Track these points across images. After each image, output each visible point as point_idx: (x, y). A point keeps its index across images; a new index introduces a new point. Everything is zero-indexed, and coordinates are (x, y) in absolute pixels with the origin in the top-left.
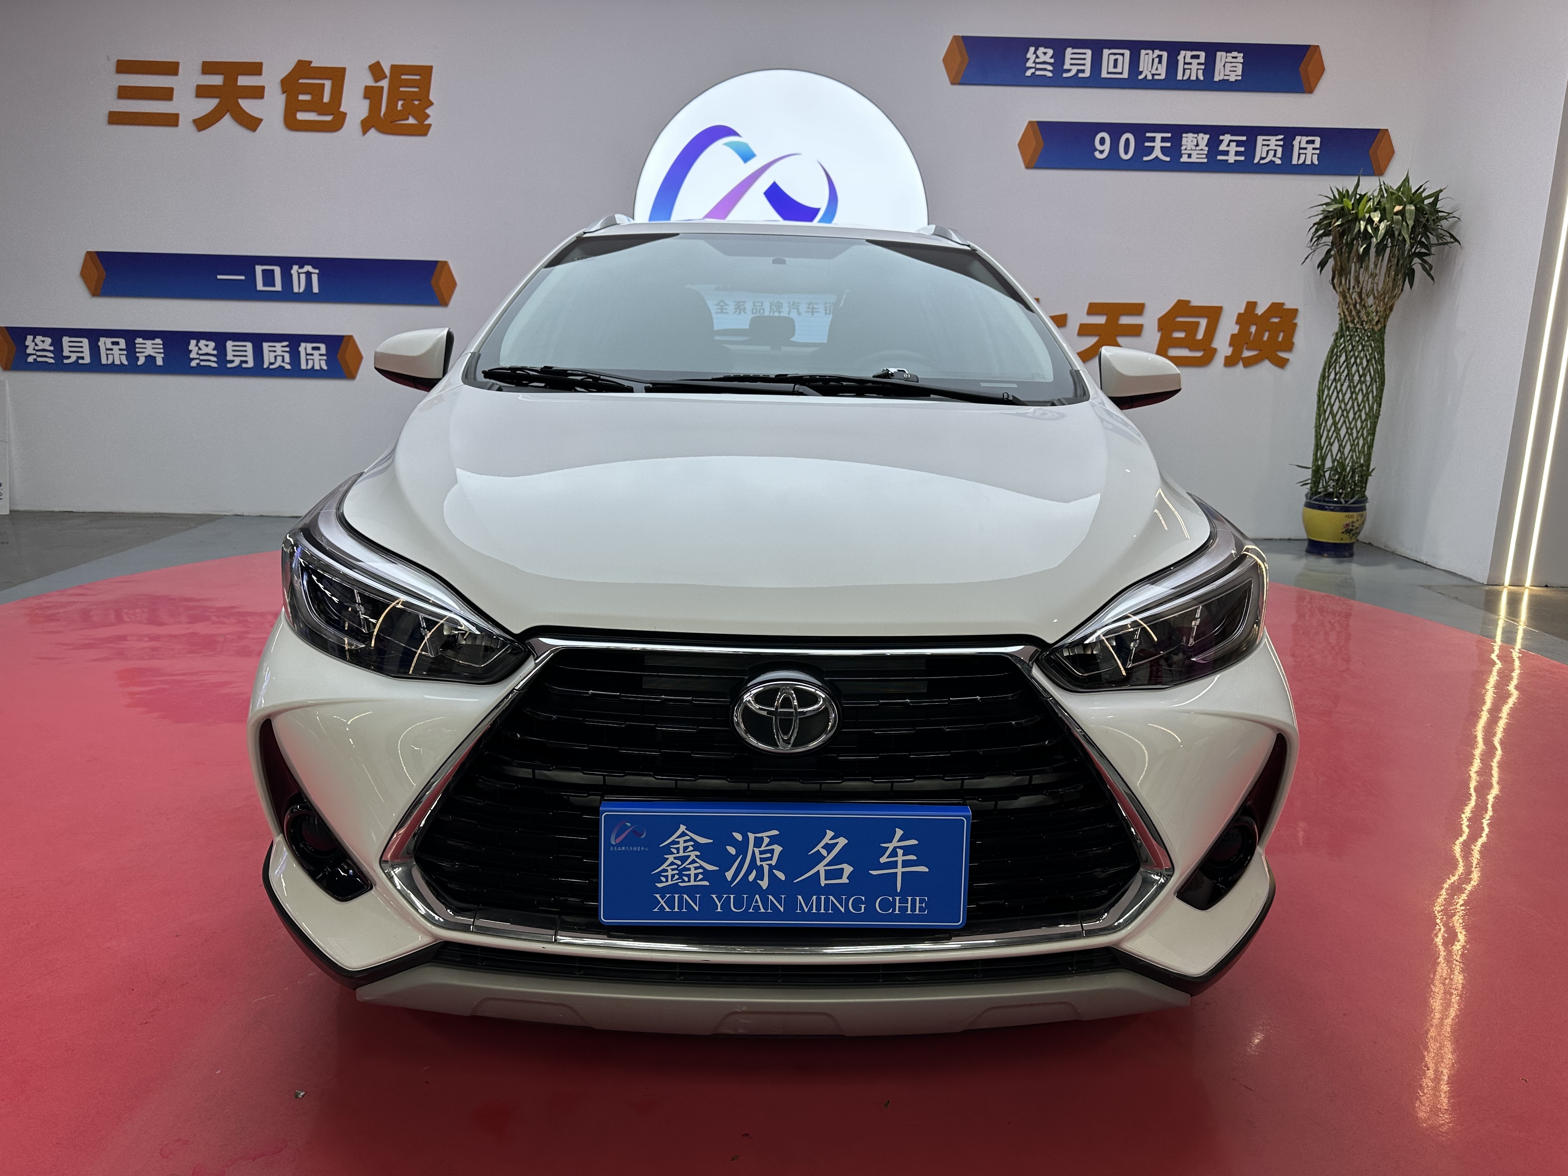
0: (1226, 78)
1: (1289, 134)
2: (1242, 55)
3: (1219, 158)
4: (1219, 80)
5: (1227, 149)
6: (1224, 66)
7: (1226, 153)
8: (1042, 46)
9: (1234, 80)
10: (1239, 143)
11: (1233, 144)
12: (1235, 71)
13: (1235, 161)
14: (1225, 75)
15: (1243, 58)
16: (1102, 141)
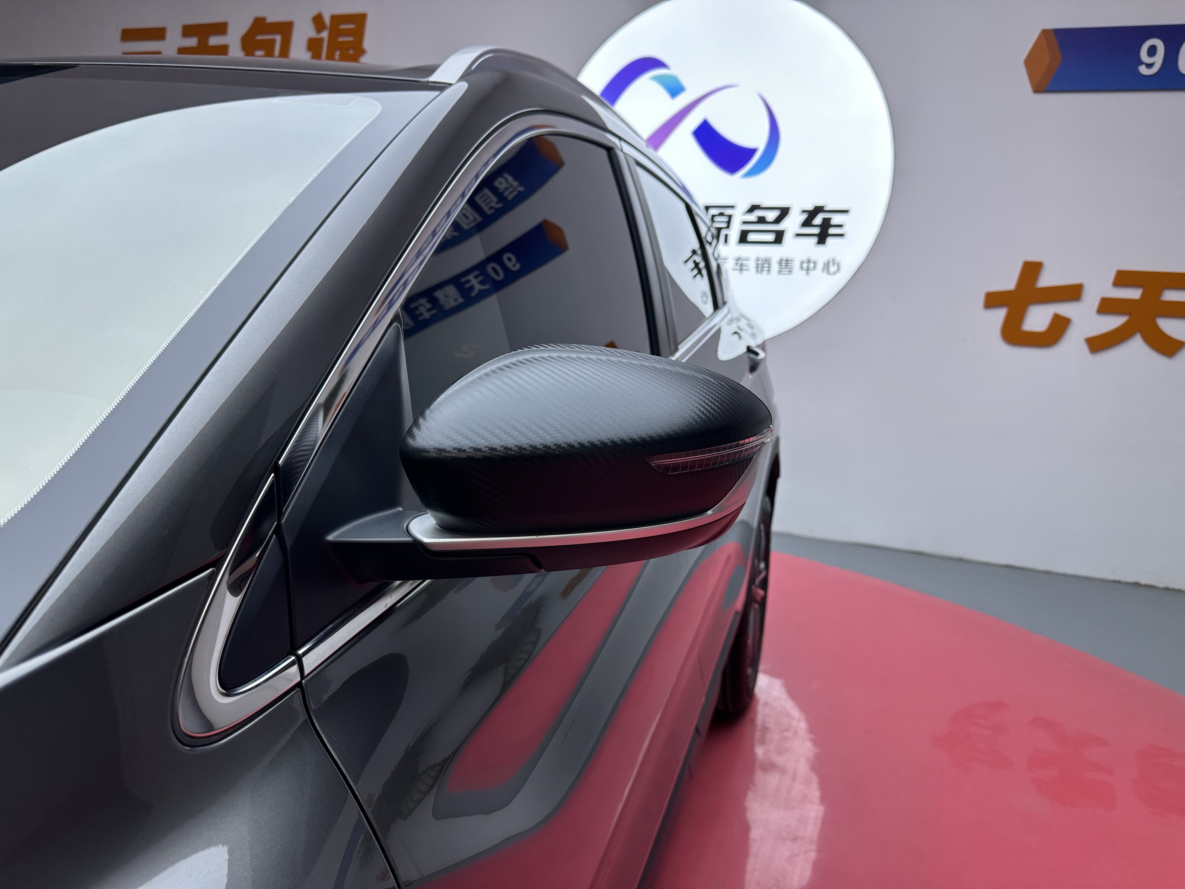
16: (1152, 51)
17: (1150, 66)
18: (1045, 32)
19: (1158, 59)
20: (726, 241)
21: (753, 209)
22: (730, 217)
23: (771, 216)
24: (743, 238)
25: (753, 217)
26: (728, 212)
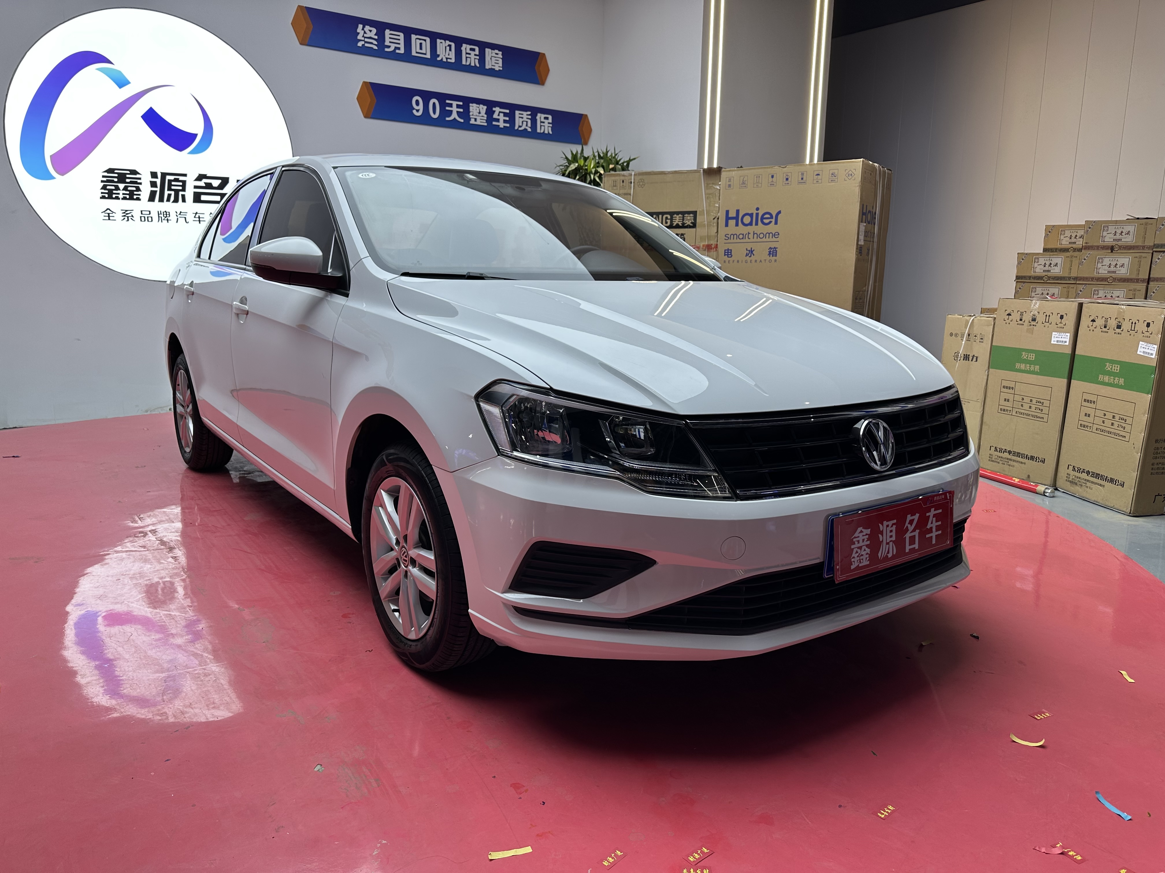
0: (493, 67)
1: (534, 111)
2: (501, 53)
3: (494, 123)
4: (489, 69)
5: (498, 117)
6: (491, 59)
7: (498, 120)
8: (368, 25)
9: (498, 70)
10: (505, 114)
11: (502, 115)
12: (498, 63)
13: (504, 126)
14: (492, 66)
15: (502, 55)
16: (417, 103)
17: (418, 111)
18: (365, 83)
19: (421, 107)
20: (184, 200)
21: (200, 177)
22: (184, 182)
23: (216, 183)
24: (197, 198)
25: (202, 183)
26: (181, 178)
